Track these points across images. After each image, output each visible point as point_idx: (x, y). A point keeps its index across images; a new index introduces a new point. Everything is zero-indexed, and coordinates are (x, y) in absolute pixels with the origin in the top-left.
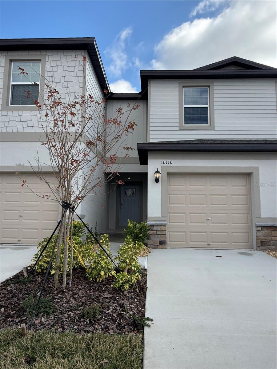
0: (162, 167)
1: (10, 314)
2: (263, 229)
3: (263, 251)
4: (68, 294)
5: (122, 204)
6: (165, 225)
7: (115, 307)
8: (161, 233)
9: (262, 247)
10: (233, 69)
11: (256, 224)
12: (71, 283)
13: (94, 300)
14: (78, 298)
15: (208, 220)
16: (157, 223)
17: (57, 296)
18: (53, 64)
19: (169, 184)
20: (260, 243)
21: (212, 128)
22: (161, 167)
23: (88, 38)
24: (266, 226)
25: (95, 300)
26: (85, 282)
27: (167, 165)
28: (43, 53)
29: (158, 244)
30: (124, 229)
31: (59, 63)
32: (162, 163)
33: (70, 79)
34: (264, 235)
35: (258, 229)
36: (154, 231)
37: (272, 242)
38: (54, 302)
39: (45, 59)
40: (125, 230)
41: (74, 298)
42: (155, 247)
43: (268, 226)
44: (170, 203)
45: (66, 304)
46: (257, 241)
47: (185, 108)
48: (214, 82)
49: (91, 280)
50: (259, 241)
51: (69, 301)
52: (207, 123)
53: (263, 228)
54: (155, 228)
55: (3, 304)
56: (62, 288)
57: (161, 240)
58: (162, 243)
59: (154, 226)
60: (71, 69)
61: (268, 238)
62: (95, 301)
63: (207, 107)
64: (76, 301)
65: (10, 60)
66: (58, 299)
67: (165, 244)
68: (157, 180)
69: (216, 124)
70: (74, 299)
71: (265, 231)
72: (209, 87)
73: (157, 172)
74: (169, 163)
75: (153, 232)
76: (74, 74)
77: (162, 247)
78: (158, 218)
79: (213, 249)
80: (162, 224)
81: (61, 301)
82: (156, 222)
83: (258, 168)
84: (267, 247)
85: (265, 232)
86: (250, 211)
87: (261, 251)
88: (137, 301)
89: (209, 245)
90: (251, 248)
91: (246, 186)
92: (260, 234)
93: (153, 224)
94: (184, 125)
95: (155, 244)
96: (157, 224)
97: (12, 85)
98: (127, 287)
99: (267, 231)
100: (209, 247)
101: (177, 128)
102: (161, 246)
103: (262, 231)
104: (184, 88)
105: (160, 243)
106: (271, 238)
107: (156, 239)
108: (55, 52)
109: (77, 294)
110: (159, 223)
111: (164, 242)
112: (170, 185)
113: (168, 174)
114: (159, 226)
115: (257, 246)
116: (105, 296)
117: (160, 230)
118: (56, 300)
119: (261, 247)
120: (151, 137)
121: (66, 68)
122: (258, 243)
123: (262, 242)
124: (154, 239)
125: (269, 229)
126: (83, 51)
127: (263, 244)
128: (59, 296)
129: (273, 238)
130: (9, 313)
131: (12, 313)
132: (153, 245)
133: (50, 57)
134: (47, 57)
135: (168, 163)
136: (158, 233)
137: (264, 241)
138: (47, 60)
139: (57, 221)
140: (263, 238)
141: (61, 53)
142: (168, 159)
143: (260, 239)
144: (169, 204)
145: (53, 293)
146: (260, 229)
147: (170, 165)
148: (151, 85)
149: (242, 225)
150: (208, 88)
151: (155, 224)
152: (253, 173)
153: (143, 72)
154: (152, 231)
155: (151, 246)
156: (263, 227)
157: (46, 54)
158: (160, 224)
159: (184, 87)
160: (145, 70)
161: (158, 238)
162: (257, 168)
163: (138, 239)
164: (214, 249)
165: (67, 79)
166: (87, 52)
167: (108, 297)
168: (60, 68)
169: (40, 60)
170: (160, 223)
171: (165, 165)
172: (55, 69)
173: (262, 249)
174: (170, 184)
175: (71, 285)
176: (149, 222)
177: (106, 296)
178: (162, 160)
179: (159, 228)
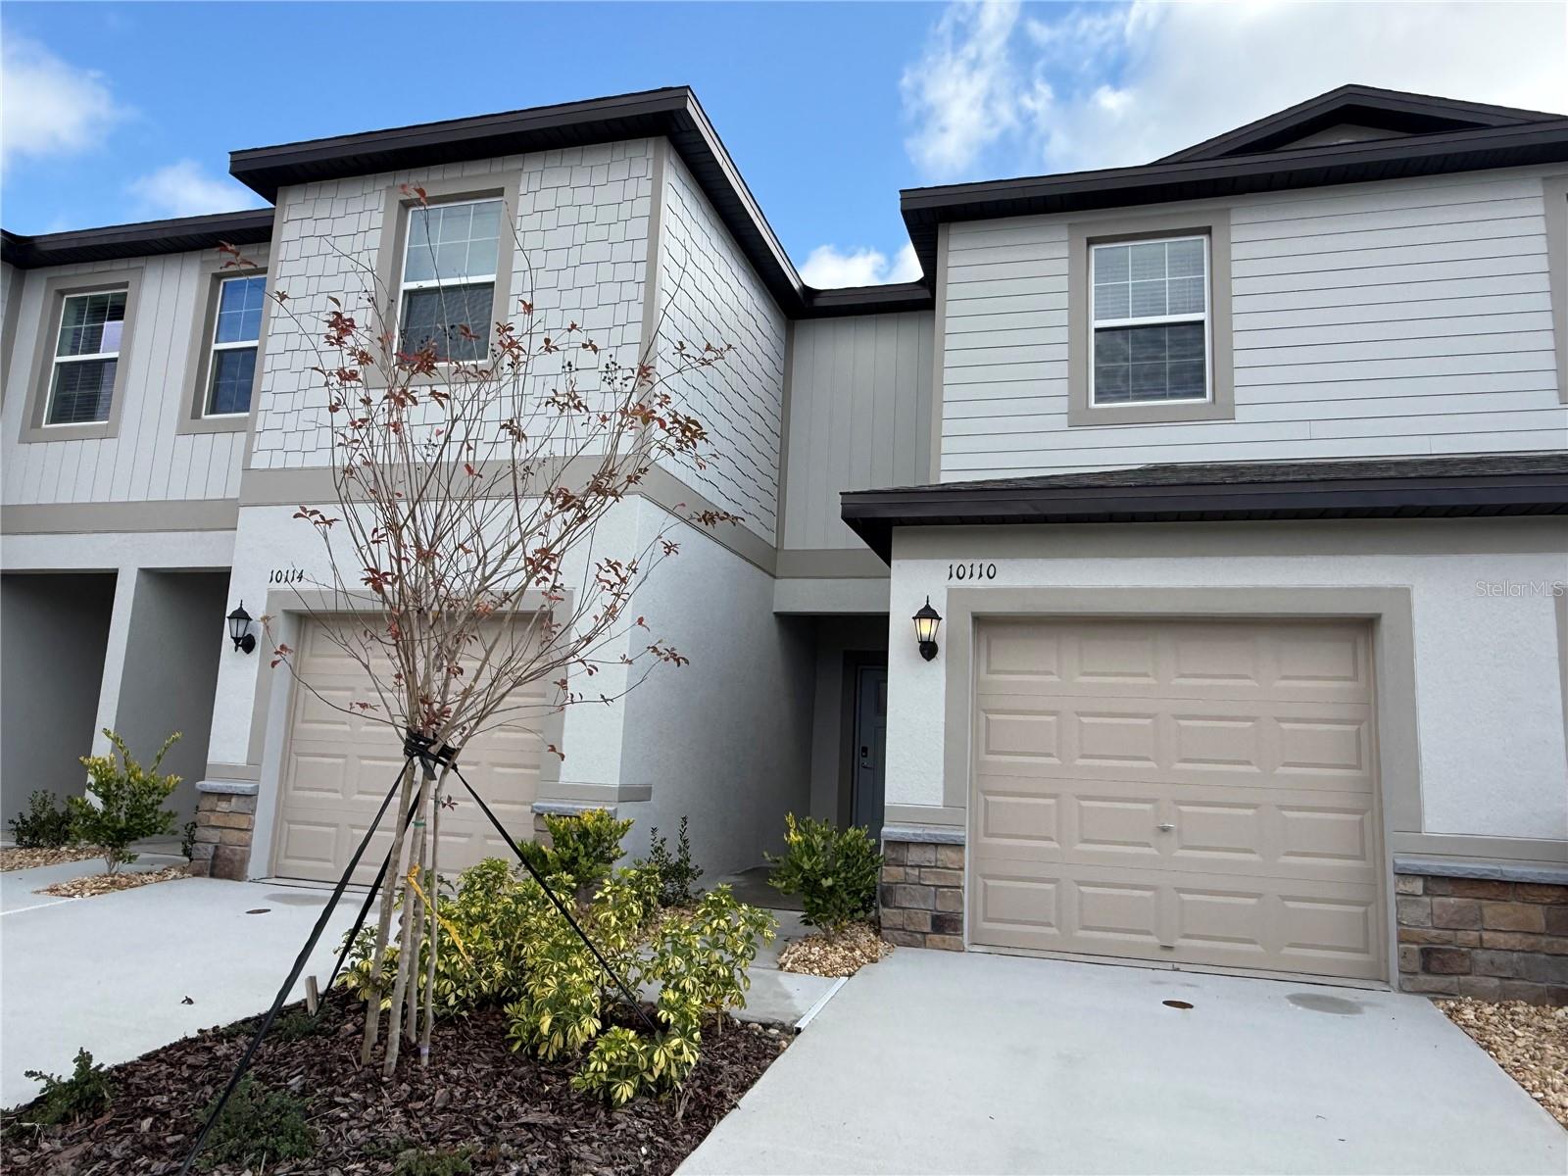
0: (950, 591)
1: (162, 1142)
2: (1433, 886)
3: (1433, 1000)
4: (390, 1095)
5: (865, 750)
6: (958, 846)
7: (535, 1167)
8: (939, 879)
9: (1429, 978)
10: (1344, 144)
11: (1395, 864)
12: (426, 1051)
13: (476, 1128)
14: (420, 1114)
15: (1165, 830)
16: (919, 835)
17: (345, 1095)
18: (546, 199)
19: (988, 666)
20: (1417, 956)
21: (1224, 412)
22: (945, 592)
23: (664, 90)
24: (1447, 873)
25: (482, 1128)
26: (491, 1055)
27: (975, 583)
28: (511, 163)
29: (928, 928)
30: (766, 854)
31: (565, 197)
32: (951, 576)
33: (600, 251)
34: (1439, 917)
35: (1402, 887)
36: (909, 870)
37: (1481, 956)
38: (324, 1117)
39: (518, 186)
40: (769, 859)
41: (406, 1112)
42: (911, 938)
43: (1460, 874)
44: (991, 748)
45: (361, 1129)
46: (1401, 946)
47: (1097, 330)
48: (1229, 209)
49: (516, 1047)
50: (1415, 947)
51: (381, 1121)
52: (1203, 394)
53: (1430, 884)
54: (914, 856)
55: (162, 1104)
56: (382, 1066)
57: (939, 909)
58: (945, 925)
59: (910, 846)
60: (608, 214)
61: (1459, 933)
62: (480, 1134)
63: (1202, 323)
64: (408, 1124)
65: (402, 202)
66: (345, 1107)
67: (956, 929)
68: (928, 649)
69: (1239, 396)
70: (405, 1116)
71: (1444, 899)
72: (1208, 231)
73: (927, 613)
74: (981, 575)
75: (906, 874)
76: (617, 233)
77: (944, 941)
78: (934, 811)
79: (1178, 970)
80: (943, 840)
81: (352, 1117)
82: (919, 832)
83: (1405, 593)
84: (1455, 979)
85: (1442, 905)
86: (1376, 800)
87: (1425, 1000)
88: (646, 1157)
89: (1170, 948)
90: (1377, 976)
91: (1355, 678)
92: (1416, 913)
93: (907, 839)
94: (1093, 404)
95: (912, 928)
96: (920, 840)
97: (405, 292)
98: (625, 1091)
99: (1452, 900)
100: (1167, 957)
101: (1062, 421)
102: (937, 937)
103: (1427, 899)
104: (1093, 248)
105: (934, 925)
106: (1477, 933)
107: (918, 906)
108: (553, 158)
109: (428, 1097)
110: (929, 835)
111: (952, 920)
112: (989, 672)
113: (980, 621)
114: (933, 846)
115: (1400, 972)
116: (524, 1120)
117: (936, 867)
118: (337, 1111)
119: (1422, 978)
120: (946, 462)
121: (588, 213)
122: (1404, 955)
123: (1426, 953)
124: (908, 906)
125: (1468, 892)
126: (652, 140)
127: (1435, 965)
128: (352, 1098)
129: (1486, 936)
130: (159, 1139)
131: (169, 1140)
132: (904, 929)
133: (535, 179)
134: (525, 177)
135: (976, 574)
136: (924, 880)
137: (1438, 950)
138: (523, 190)
139: (529, 808)
140: (1434, 932)
141: (572, 157)
142: (976, 557)
143: (1415, 939)
144: (989, 752)
145: (338, 1083)
146: (1418, 886)
147: (985, 582)
148: (951, 248)
149: (1337, 862)
150: (1205, 238)
151: (913, 839)
152: (1379, 616)
153: (912, 195)
154: (901, 868)
155: (896, 933)
156: (1437, 882)
157: (521, 170)
158: (934, 841)
159: (1091, 242)
160: (922, 189)
161: (925, 899)
162: (1403, 594)
163: (819, 897)
164: (1182, 967)
165: (592, 252)
166: (665, 144)
167: (535, 1125)
168: (569, 215)
169: (499, 192)
170: (936, 836)
171: (966, 582)
172: (549, 220)
173: (1425, 988)
174: (993, 667)
175: (425, 1061)
176: (889, 830)
177: (531, 1118)
178: (949, 562)
179: (933, 858)
